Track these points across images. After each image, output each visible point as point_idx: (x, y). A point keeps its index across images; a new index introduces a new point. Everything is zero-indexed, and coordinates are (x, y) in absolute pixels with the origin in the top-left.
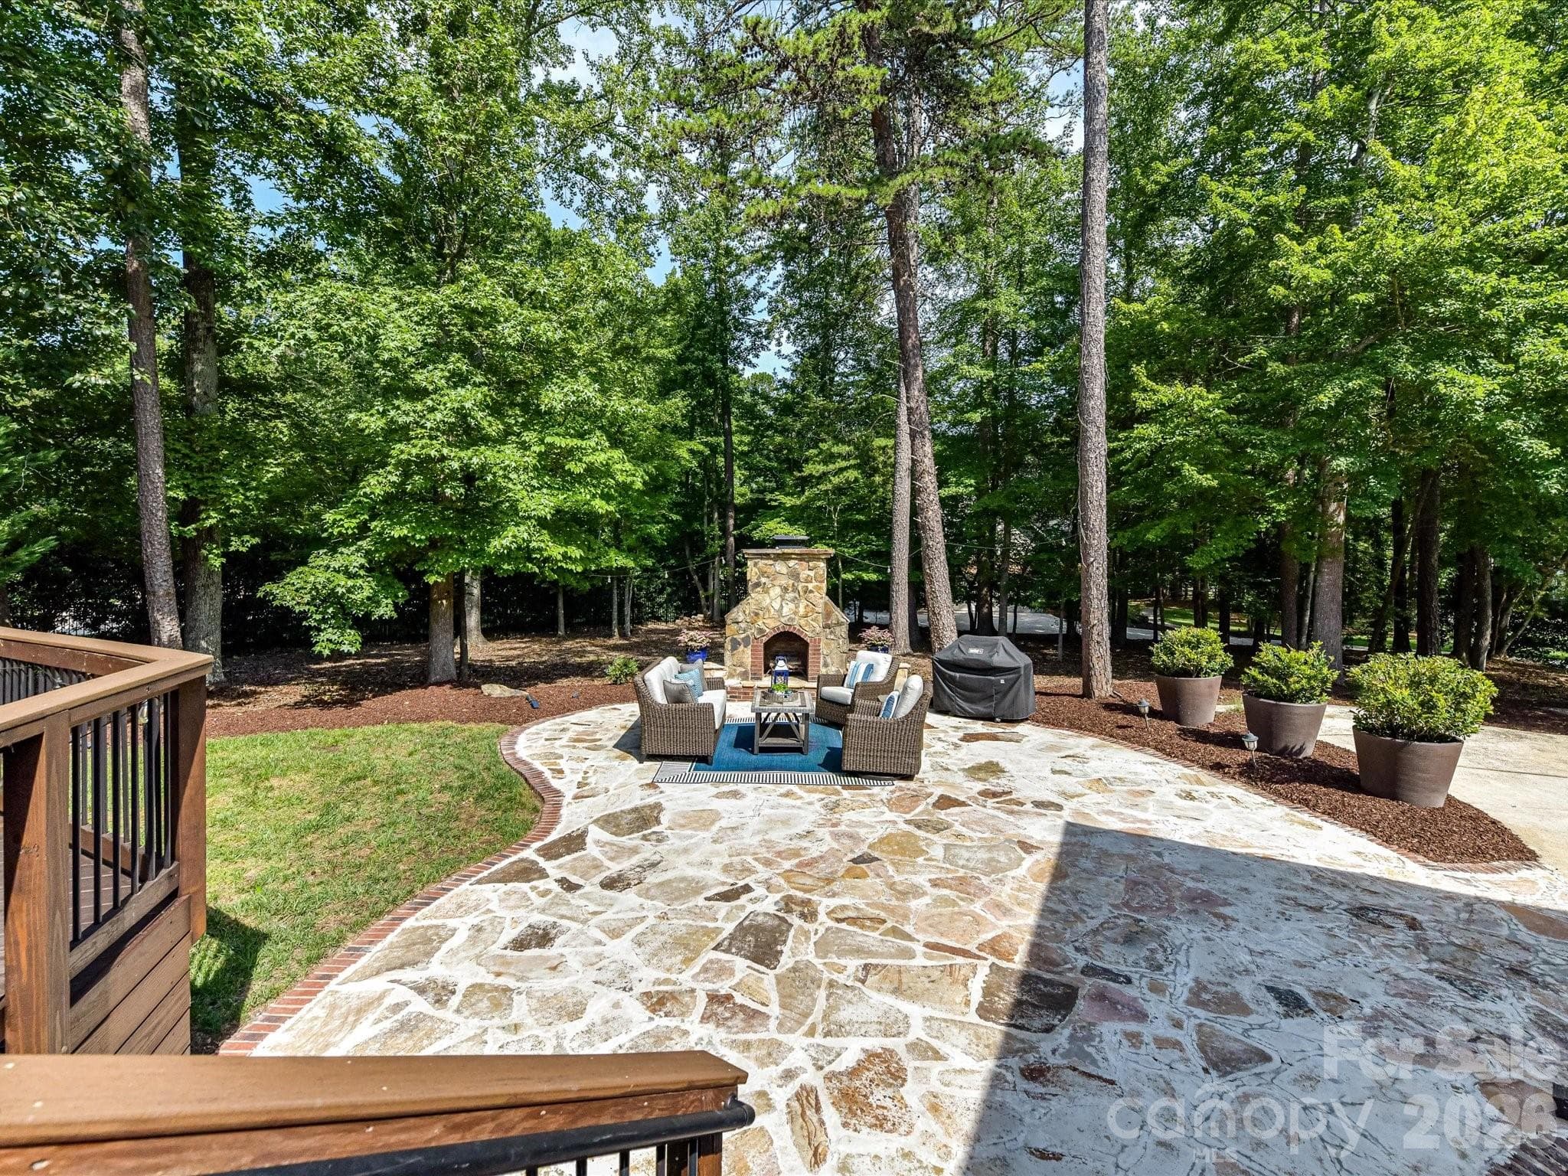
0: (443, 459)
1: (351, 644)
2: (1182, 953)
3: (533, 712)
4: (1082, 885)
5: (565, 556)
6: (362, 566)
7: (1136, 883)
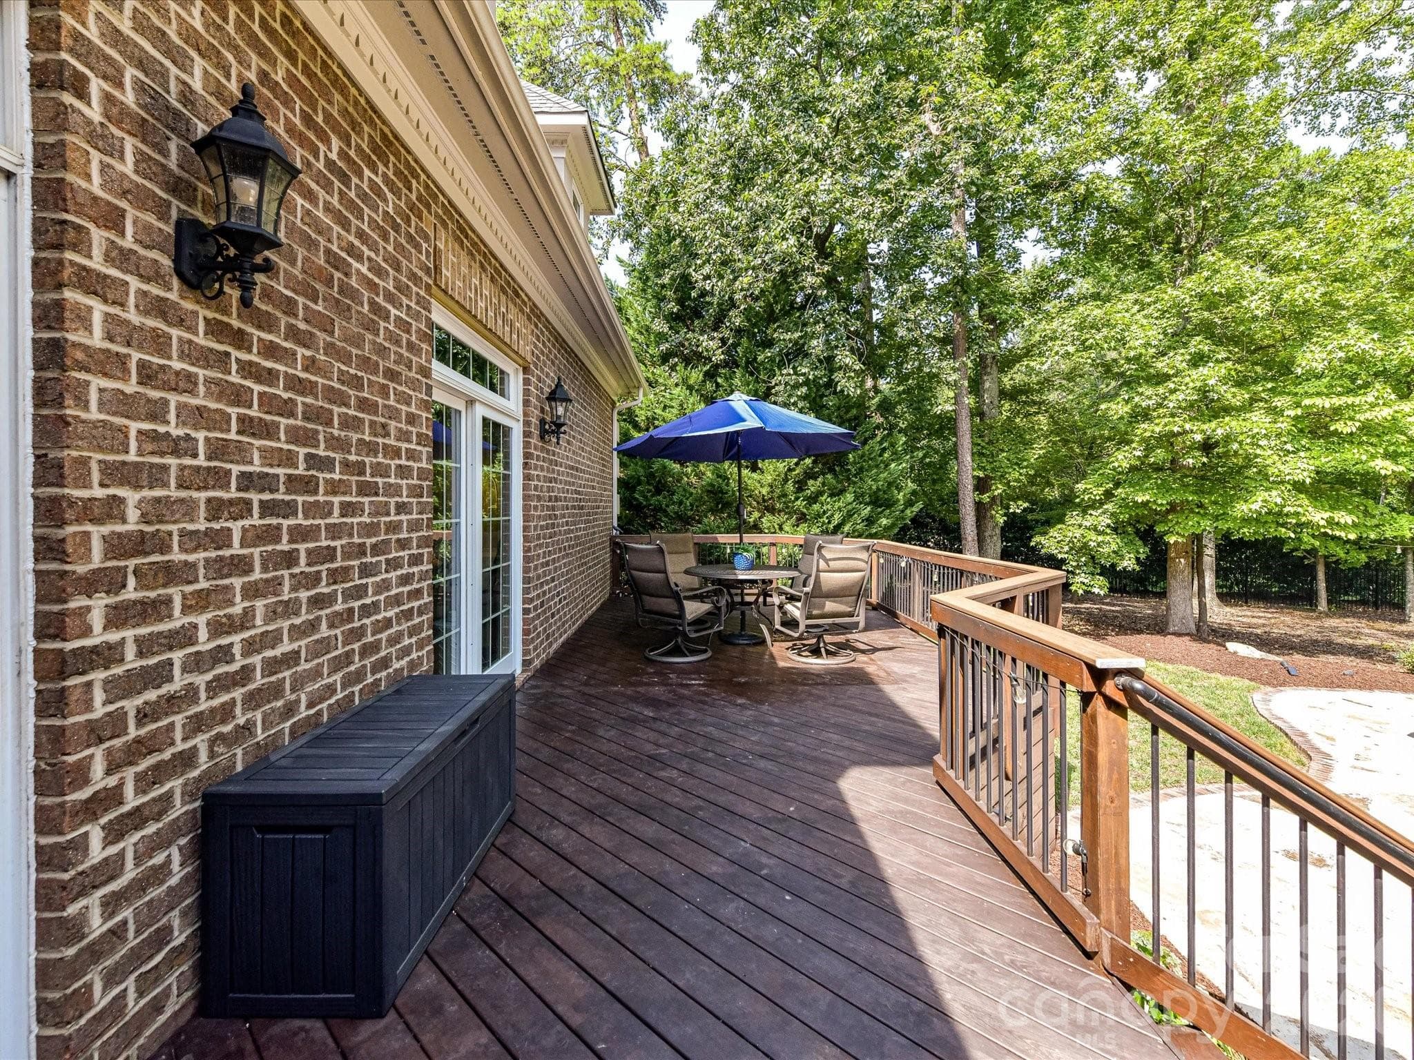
0: (1185, 432)
1: (1101, 588)
3: (1290, 678)
5: (1331, 522)
6: (1108, 526)
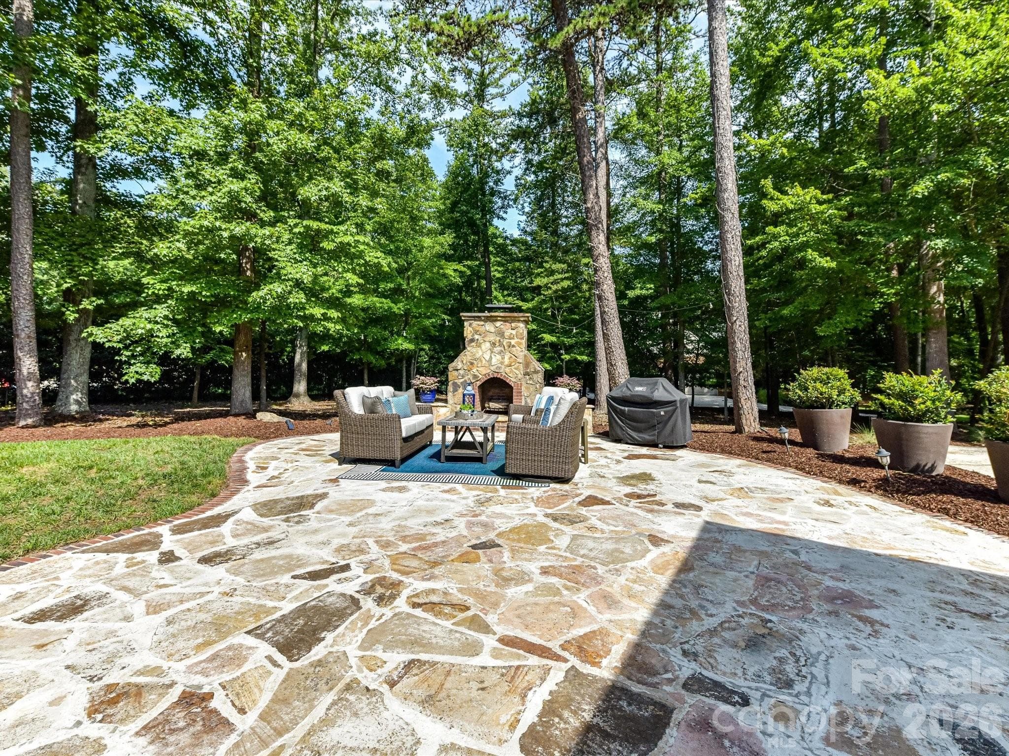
1: (152, 375)
2: (820, 665)
4: (706, 579)
7: (768, 579)
